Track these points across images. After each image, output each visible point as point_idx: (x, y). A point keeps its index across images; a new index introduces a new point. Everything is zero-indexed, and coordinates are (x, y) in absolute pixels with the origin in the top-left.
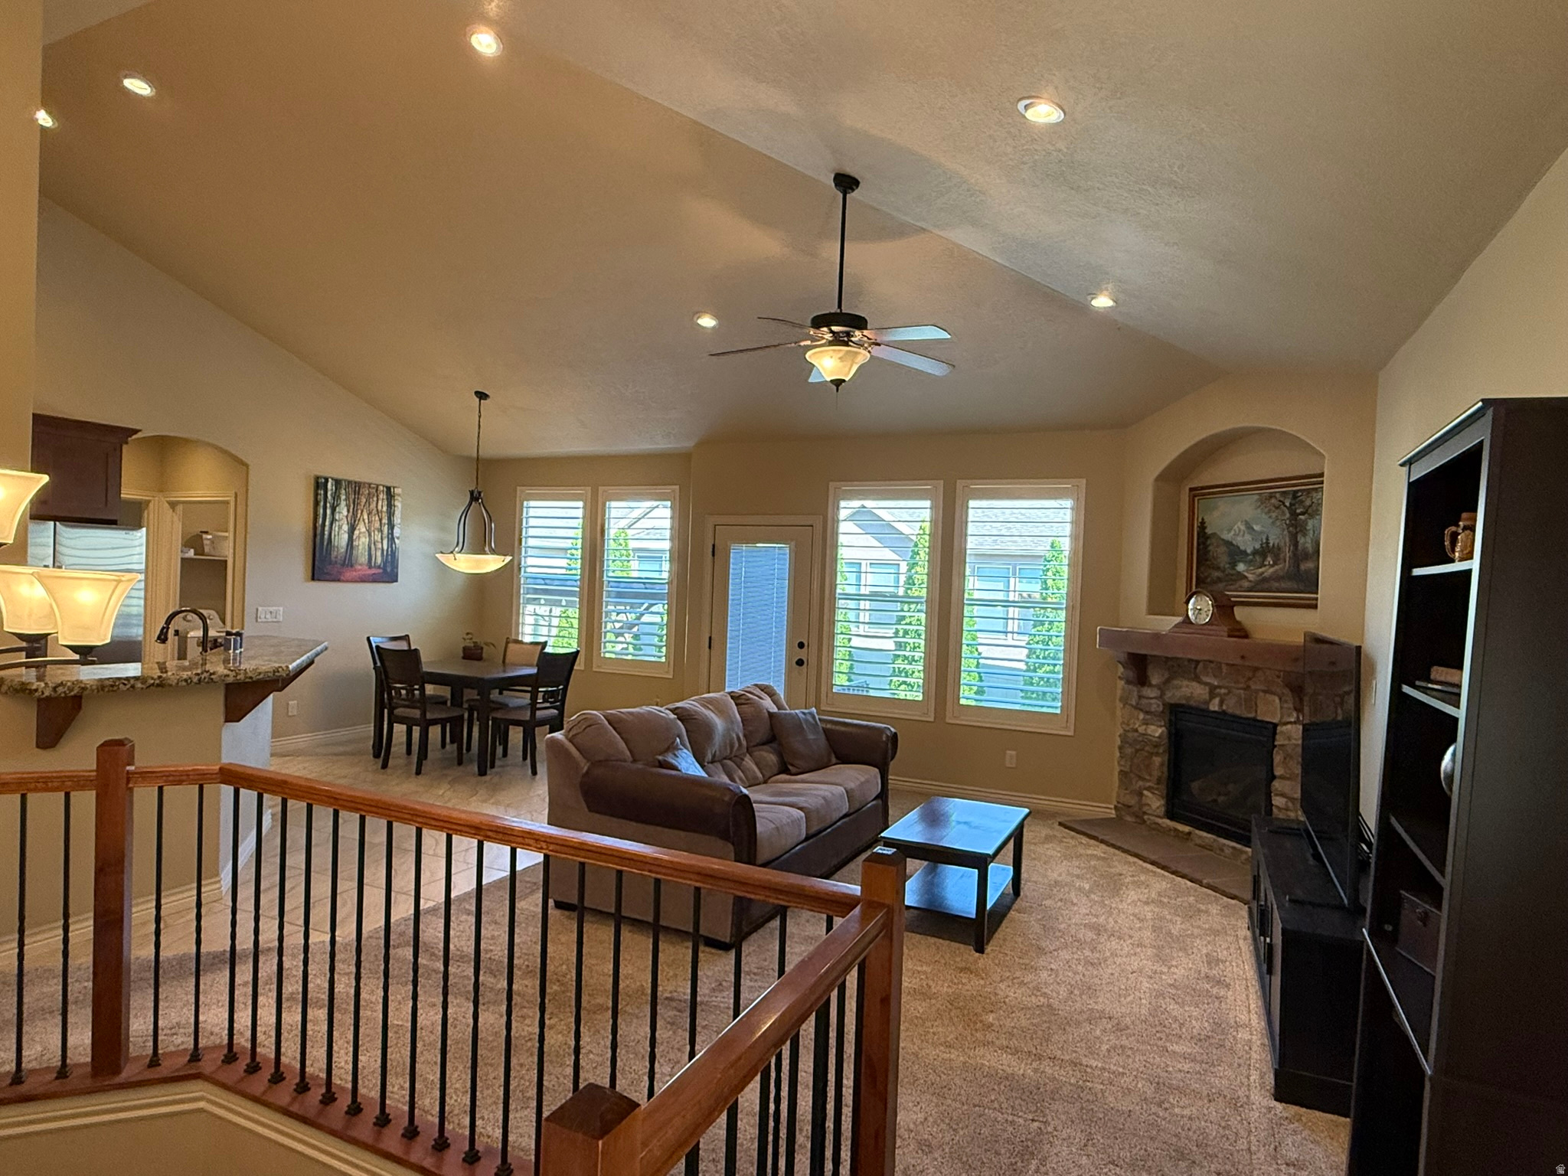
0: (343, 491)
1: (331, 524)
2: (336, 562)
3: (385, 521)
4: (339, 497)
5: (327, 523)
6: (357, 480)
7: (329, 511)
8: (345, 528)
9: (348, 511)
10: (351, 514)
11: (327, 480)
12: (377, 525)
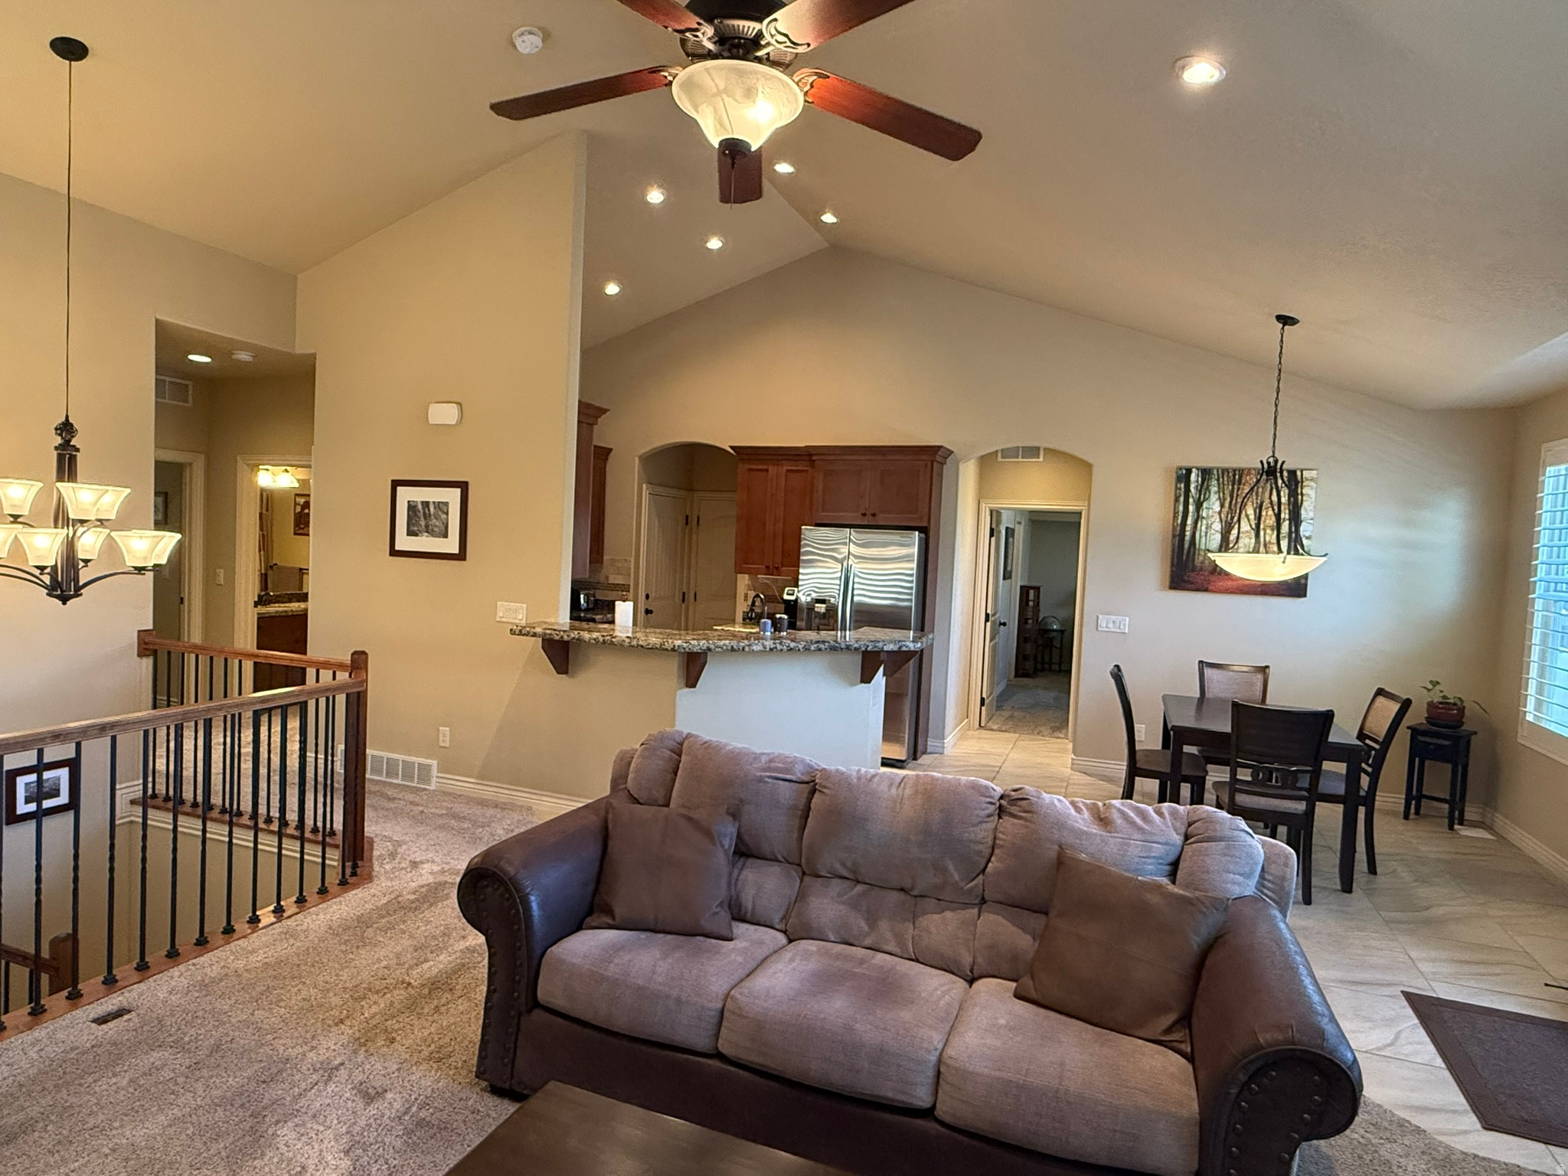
0: (1214, 482)
1: (1196, 523)
2: (1201, 570)
3: (1285, 515)
4: (1208, 489)
5: (1189, 521)
6: (1235, 465)
7: (1191, 508)
8: (1217, 526)
9: (1222, 506)
10: (1226, 509)
11: (1189, 471)
12: (1272, 521)
